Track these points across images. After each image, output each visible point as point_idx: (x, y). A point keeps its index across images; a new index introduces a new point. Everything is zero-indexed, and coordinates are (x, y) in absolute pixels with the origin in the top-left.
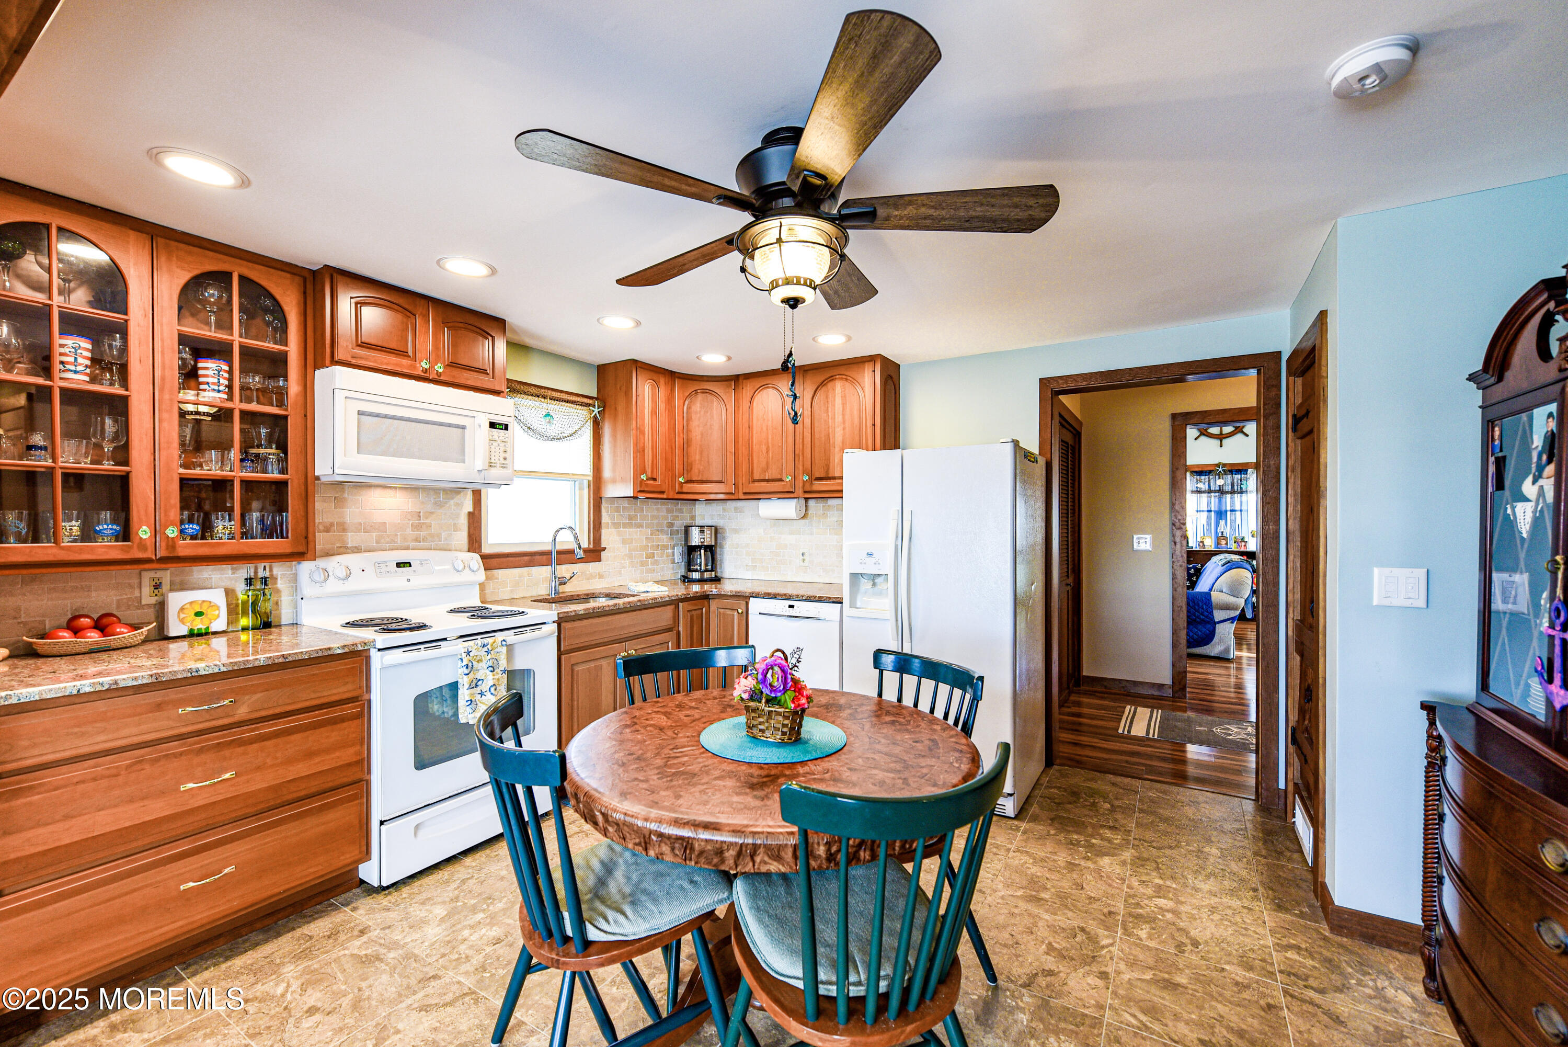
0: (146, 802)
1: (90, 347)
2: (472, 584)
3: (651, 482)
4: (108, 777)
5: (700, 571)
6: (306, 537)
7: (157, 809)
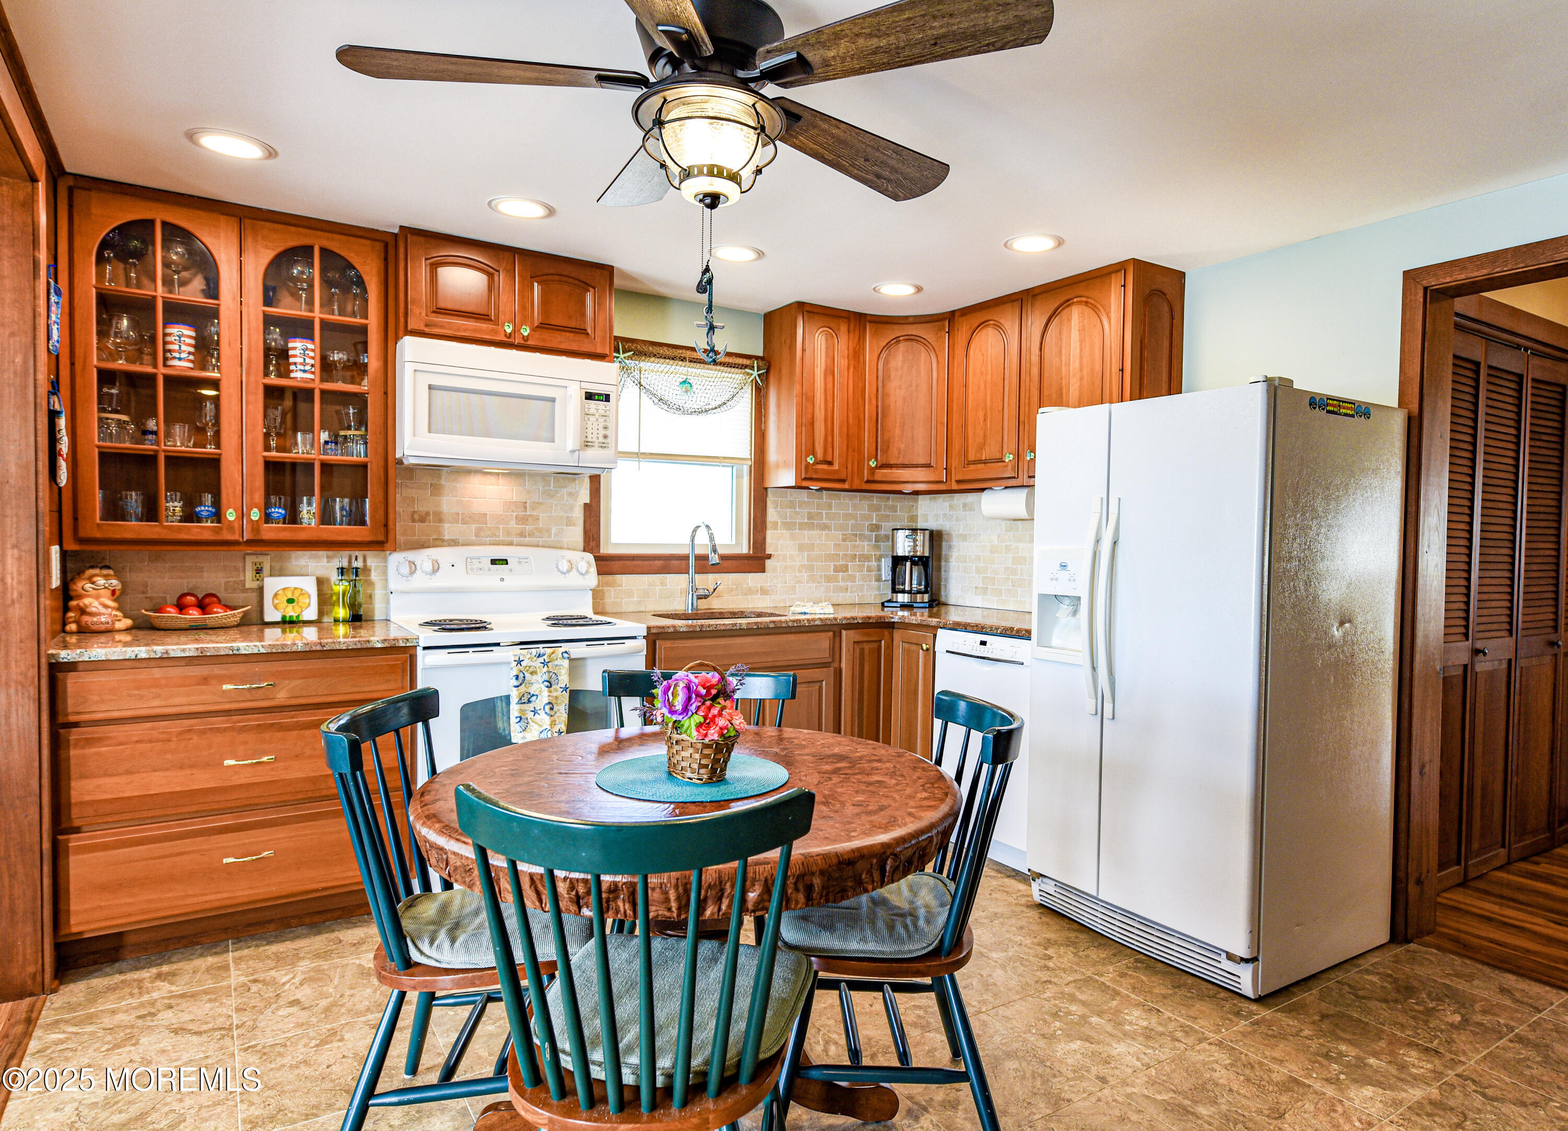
0: (194, 771)
1: (193, 334)
2: (584, 590)
3: (825, 467)
4: (163, 741)
5: (910, 592)
6: (386, 526)
7: (203, 780)
